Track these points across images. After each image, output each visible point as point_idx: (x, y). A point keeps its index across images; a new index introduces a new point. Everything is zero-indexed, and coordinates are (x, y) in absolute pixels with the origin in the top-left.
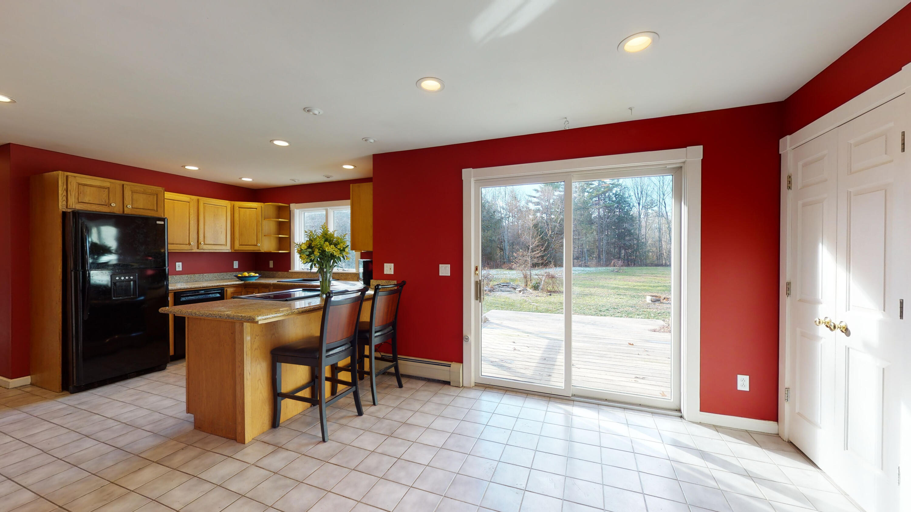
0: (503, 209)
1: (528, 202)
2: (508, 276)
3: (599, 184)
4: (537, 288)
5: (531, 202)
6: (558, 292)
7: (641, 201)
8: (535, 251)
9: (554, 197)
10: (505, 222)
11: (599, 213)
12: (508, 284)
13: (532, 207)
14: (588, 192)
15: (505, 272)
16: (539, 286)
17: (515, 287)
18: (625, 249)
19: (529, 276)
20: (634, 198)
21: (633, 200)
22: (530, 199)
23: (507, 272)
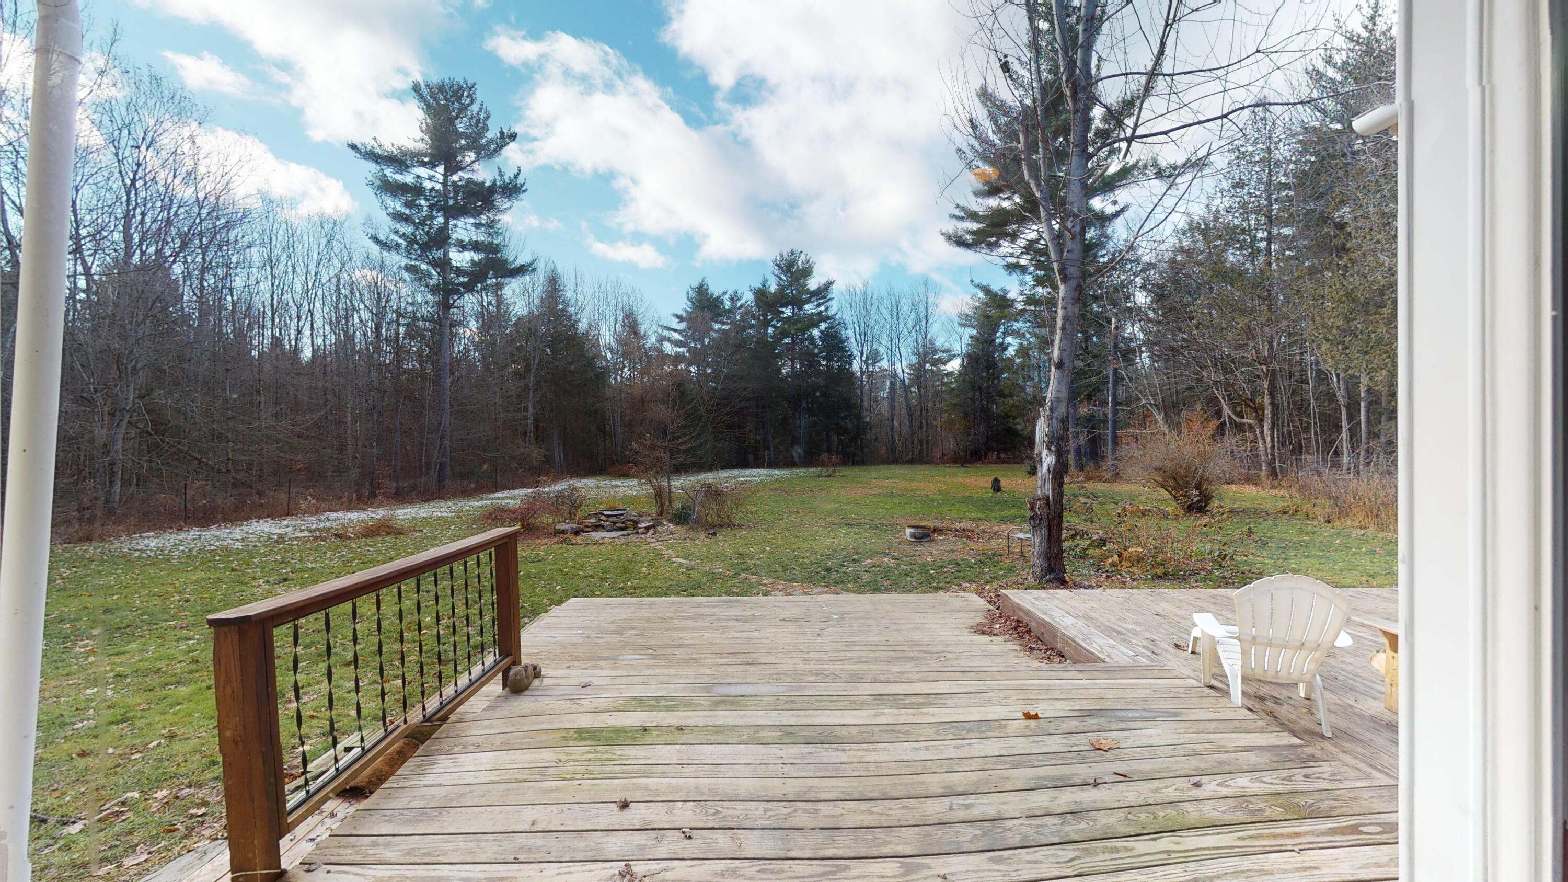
0: (611, 350)
1: (661, 339)
2: (622, 490)
3: (793, 313)
4: (685, 520)
5: (669, 340)
6: (729, 526)
7: (865, 348)
8: (679, 437)
9: (712, 333)
10: (616, 378)
11: (793, 367)
12: (620, 512)
13: (668, 348)
14: (773, 326)
15: (614, 483)
16: (690, 515)
17: (635, 519)
18: (839, 434)
19: (665, 494)
20: (853, 340)
21: (853, 346)
22: (666, 333)
23: (619, 483)
